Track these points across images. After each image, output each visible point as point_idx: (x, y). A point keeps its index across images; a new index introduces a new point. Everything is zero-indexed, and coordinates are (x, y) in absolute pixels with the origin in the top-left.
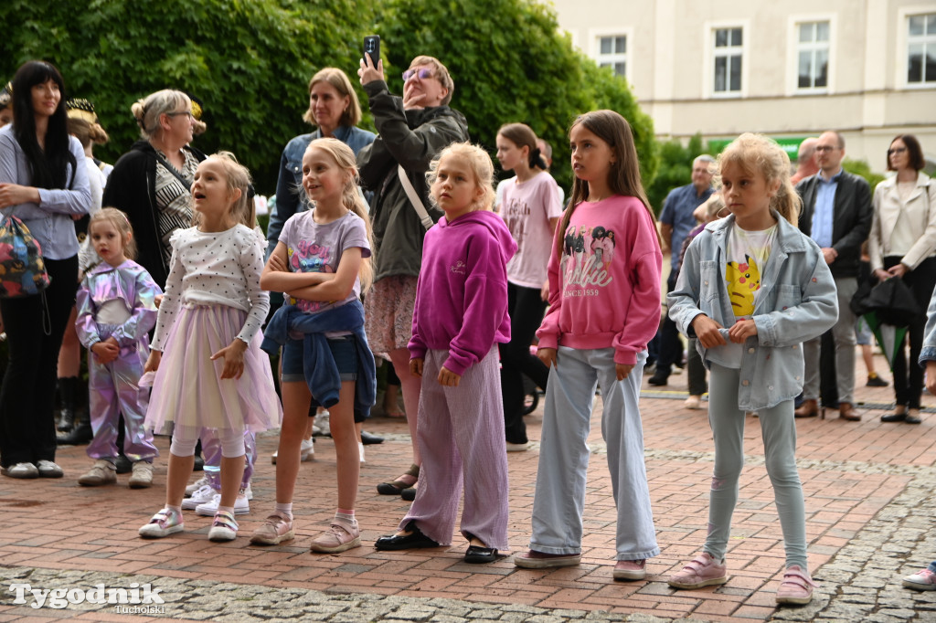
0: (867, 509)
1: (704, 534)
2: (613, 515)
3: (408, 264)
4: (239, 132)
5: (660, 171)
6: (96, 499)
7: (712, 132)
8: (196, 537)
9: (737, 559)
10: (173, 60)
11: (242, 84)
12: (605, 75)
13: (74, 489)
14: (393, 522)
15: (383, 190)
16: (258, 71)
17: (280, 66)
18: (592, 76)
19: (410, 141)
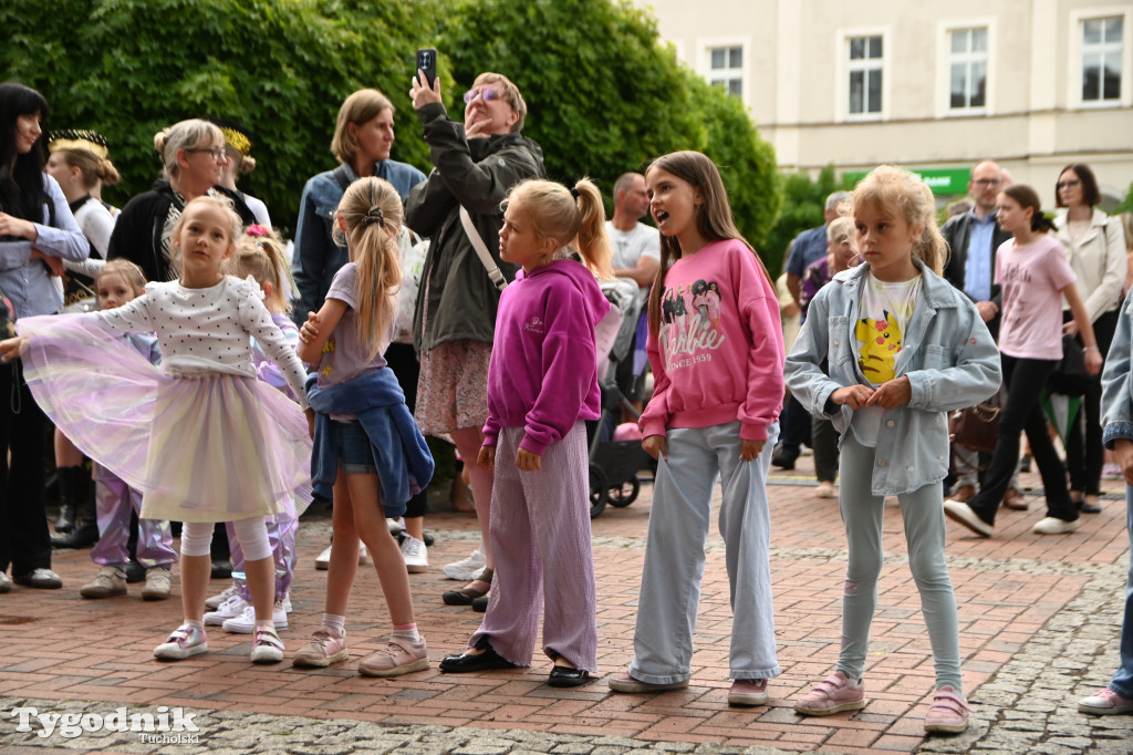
0: (1036, 616)
1: (837, 649)
2: (728, 628)
3: (472, 326)
4: (274, 167)
5: (784, 211)
6: (103, 613)
7: (848, 162)
8: (222, 659)
9: (878, 679)
10: (192, 80)
11: (276, 109)
12: (716, 95)
13: (75, 602)
14: (461, 638)
15: (441, 236)
16: (295, 93)
17: (322, 87)
18: (701, 96)
19: (474, 177)
